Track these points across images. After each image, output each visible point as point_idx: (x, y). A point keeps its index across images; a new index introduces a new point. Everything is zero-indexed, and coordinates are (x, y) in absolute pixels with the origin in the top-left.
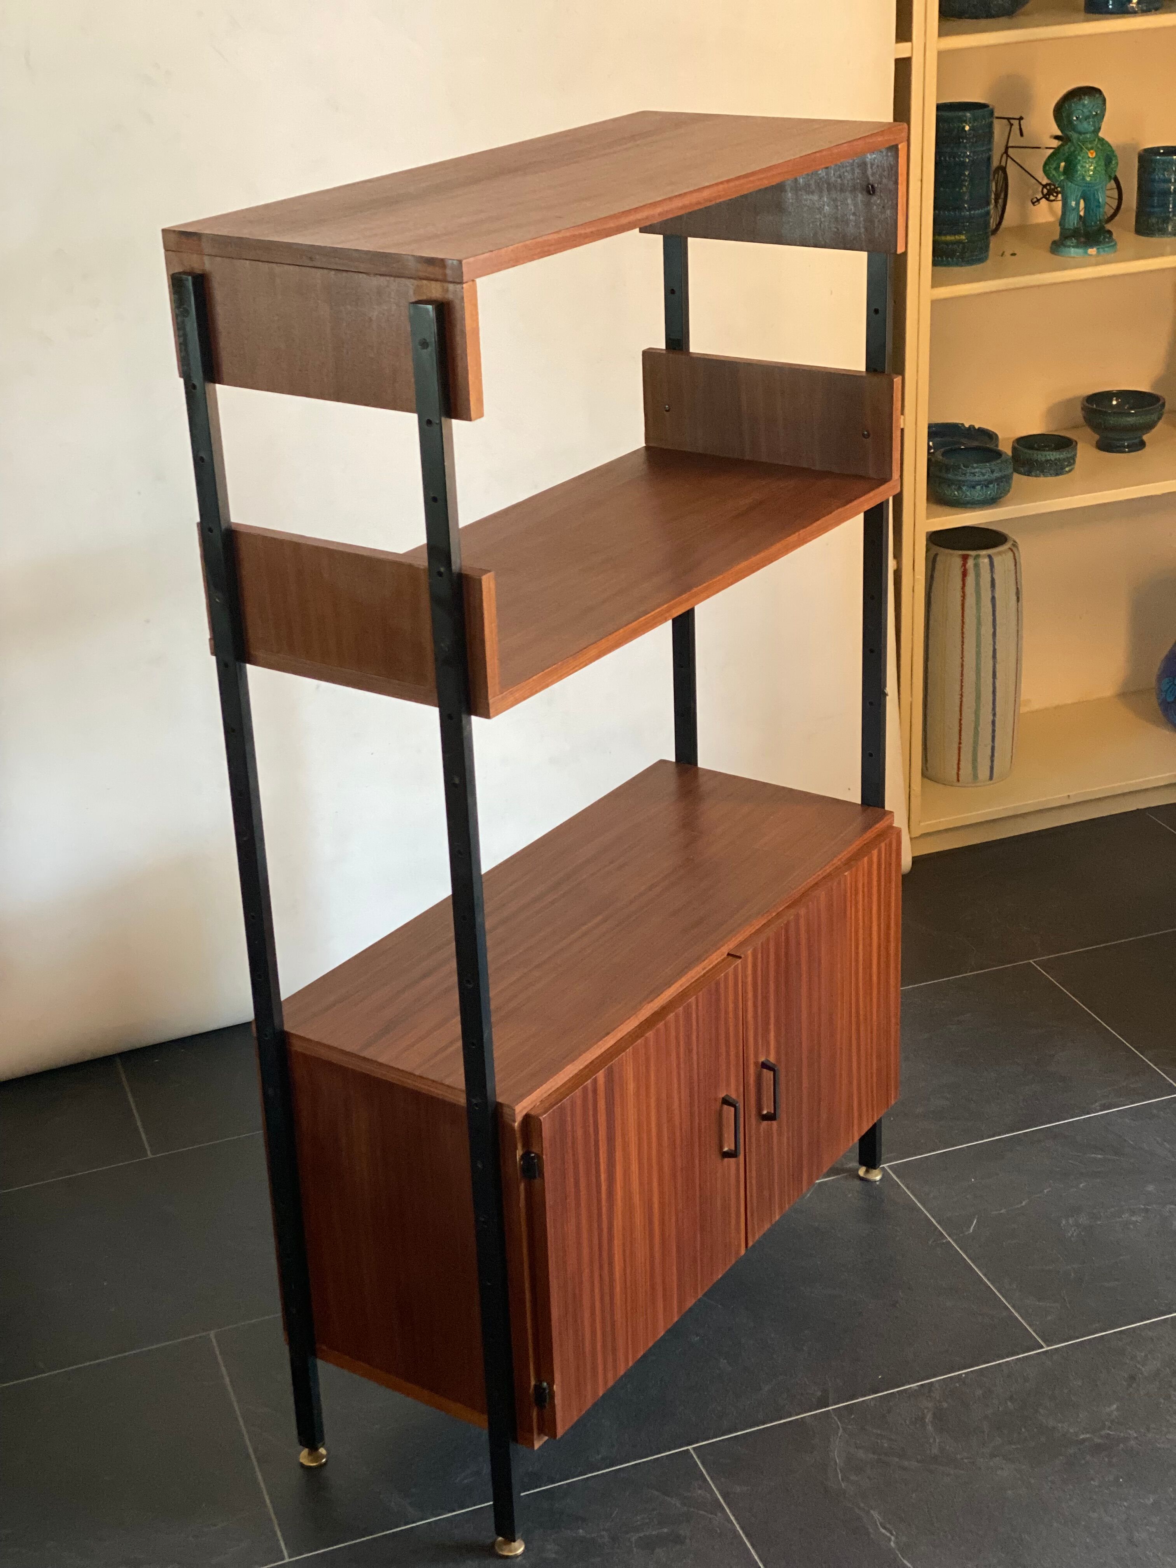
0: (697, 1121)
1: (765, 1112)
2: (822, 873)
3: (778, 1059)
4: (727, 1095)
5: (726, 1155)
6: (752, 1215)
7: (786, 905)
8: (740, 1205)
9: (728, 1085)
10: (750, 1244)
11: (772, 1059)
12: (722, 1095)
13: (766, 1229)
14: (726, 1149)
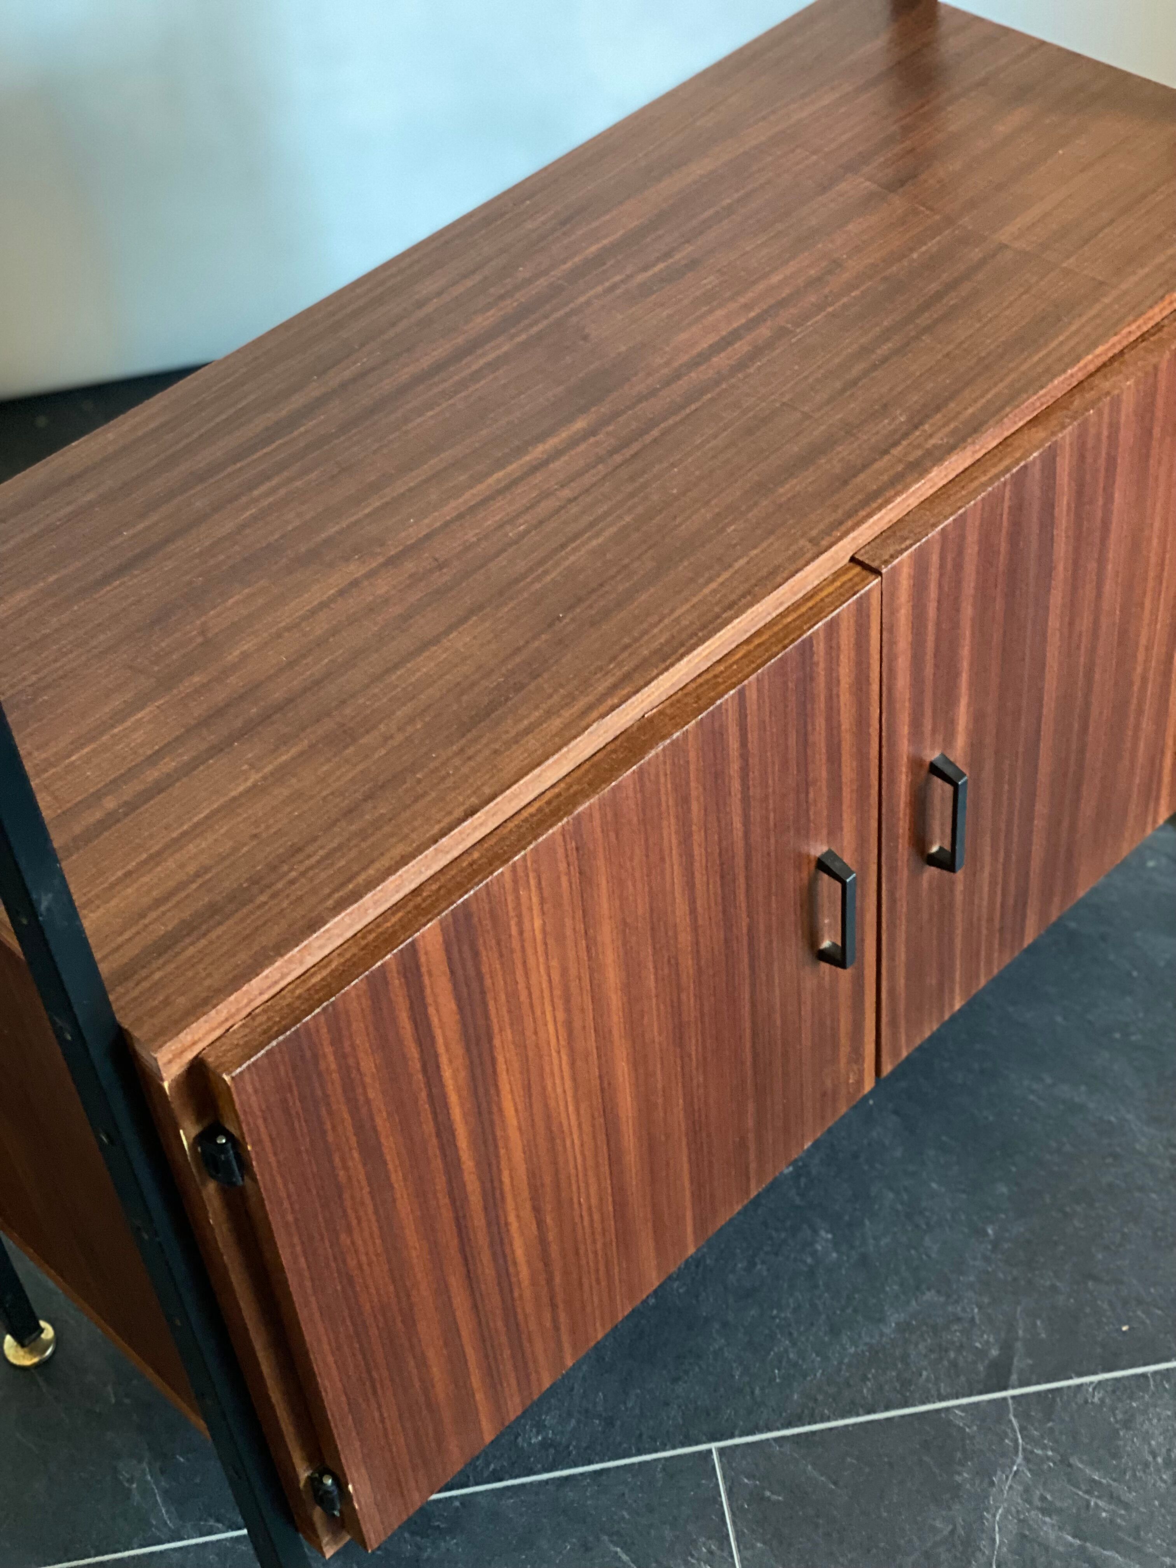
0: (744, 922)
1: (934, 849)
2: (1139, 327)
3: (975, 746)
4: (830, 853)
5: (823, 956)
6: (894, 1023)
7: (1028, 418)
8: (862, 1019)
9: (835, 829)
10: (887, 1068)
11: (959, 754)
12: (818, 849)
13: (927, 1034)
14: (826, 944)
